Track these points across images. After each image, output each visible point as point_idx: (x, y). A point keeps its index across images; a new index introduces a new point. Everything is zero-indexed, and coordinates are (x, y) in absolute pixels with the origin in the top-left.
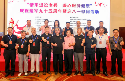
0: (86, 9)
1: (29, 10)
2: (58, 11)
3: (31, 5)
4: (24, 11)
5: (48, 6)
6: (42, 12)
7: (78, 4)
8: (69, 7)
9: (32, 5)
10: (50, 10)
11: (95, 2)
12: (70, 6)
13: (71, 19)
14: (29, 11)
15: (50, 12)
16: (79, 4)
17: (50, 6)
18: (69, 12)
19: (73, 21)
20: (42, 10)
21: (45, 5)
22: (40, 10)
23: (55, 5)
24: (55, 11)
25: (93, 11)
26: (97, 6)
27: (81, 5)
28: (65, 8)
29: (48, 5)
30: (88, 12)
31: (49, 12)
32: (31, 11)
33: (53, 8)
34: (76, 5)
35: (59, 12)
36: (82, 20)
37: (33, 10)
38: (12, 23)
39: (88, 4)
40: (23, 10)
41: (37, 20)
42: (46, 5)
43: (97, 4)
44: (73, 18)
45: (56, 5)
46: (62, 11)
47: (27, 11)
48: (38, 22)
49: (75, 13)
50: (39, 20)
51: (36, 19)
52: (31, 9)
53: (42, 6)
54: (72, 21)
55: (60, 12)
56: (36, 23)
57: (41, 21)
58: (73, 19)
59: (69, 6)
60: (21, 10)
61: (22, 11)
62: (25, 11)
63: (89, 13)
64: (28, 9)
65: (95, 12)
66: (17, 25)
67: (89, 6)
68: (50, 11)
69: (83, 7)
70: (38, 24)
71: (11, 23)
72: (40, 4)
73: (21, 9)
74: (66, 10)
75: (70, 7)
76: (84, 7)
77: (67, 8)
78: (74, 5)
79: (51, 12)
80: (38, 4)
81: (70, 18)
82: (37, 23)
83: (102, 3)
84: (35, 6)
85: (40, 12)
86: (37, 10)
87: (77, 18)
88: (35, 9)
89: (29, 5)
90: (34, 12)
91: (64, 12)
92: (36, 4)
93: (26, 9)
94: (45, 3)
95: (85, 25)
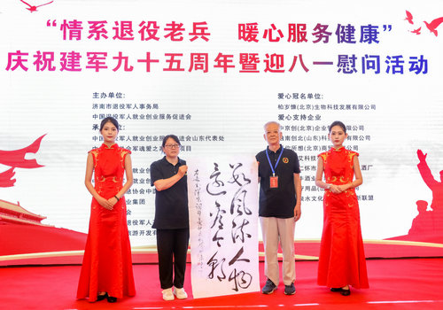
0: (360, 49)
1: (58, 57)
2: (212, 62)
3: (68, 31)
4: (30, 62)
5: (162, 38)
6: (126, 69)
7: (318, 26)
8: (271, 40)
9: (72, 29)
10: (169, 58)
11: (408, 14)
12: (275, 35)
13: (284, 102)
14: (56, 63)
15: (170, 69)
16: (326, 27)
17: (172, 35)
18: (275, 68)
19: (296, 117)
20: (126, 58)
21: (142, 32)
22: (120, 57)
23: (199, 31)
24: (199, 61)
25: (397, 60)
26: (417, 32)
27: (332, 29)
28: (249, 47)
29: (161, 33)
30: (372, 64)
31: (167, 65)
32: (71, 62)
33: (186, 47)
34: (310, 30)
35: (219, 66)
36: (342, 107)
37: (79, 56)
39: (370, 26)
40: (23, 57)
41: (99, 111)
42: (150, 31)
43: (418, 22)
44: (296, 96)
45: (203, 29)
46: (236, 61)
47: (44, 61)
49: (307, 70)
51: (96, 106)
52: (68, 50)
53: (128, 36)
54: (291, 112)
55: (225, 67)
56: (95, 127)
57: (122, 117)
58: (292, 101)
59: (274, 38)
60: (14, 57)
61: (16, 60)
62: (38, 63)
63: (378, 72)
64: (52, 54)
65: (407, 66)
67: (376, 33)
68: (171, 61)
69: (343, 40)
72: (119, 27)
73: (10, 55)
74: (254, 57)
75: (278, 40)
76: (350, 41)
77: (262, 48)
78: (297, 33)
79: (175, 65)
80: (106, 27)
81: (281, 96)
84: (90, 37)
85: (115, 70)
86: (102, 56)
87: (318, 96)
88: (88, 54)
89: (57, 31)
90: (87, 67)
91: (244, 70)
92: (96, 23)
93: (38, 52)
94: (143, 22)
95: (358, 133)
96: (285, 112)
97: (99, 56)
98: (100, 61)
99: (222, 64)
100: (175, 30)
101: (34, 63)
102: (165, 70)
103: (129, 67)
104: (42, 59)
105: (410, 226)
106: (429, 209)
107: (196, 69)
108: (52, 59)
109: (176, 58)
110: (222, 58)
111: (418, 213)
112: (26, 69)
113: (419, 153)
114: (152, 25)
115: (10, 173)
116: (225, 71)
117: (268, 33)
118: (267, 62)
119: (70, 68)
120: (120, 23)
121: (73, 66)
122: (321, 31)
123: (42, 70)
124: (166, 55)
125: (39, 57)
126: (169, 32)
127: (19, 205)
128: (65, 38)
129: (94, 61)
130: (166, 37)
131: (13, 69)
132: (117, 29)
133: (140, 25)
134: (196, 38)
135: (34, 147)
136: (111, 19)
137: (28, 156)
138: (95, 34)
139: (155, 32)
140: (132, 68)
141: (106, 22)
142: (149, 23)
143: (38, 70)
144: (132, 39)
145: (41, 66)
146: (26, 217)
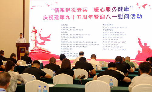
0: (124, 13)
1: (54, 16)
2: (88, 17)
5: (76, 12)
6: (68, 19)
7: (114, 7)
9: (57, 10)
10: (78, 16)
11: (137, 3)
12: (103, 10)
14: (54, 18)
15: (78, 19)
16: (115, 8)
17: (79, 11)
18: (102, 18)
20: (69, 17)
21: (72, 10)
22: (67, 16)
23: (85, 10)
24: (85, 17)
25: (134, 15)
26: (139, 8)
27: (117, 8)
28: (96, 13)
29: (76, 10)
30: (127, 16)
31: (78, 18)
32: (57, 18)
33: (82, 14)
34: (111, 9)
35: (89, 18)
36: (119, 27)
37: (58, 16)
38: (35, 33)
39: (127, 7)
40: (47, 17)
41: (63, 29)
42: (74, 10)
43: (140, 5)
44: (107, 25)
45: (86, 9)
46: (93, 17)
47: (51, 17)
48: (64, 31)
49: (110, 18)
51: (62, 27)
52: (56, 15)
53: (69, 11)
54: (106, 29)
55: (91, 18)
56: (62, 32)
58: (107, 26)
61: (45, 17)
62: (50, 18)
63: (128, 18)
64: (53, 16)
65: (136, 17)
66: (40, 35)
67: (128, 8)
68: (79, 17)
69: (120, 11)
71: (33, 33)
72: (67, 9)
74: (98, 16)
75: (103, 11)
77: (99, 13)
78: (108, 9)
79: (79, 18)
80: (64, 9)
81: (104, 25)
83: (147, 4)
84: (61, 12)
85: (66, 19)
86: (63, 16)
87: (113, 25)
88: (60, 16)
89: (54, 11)
90: (60, 19)
91: (95, 19)
92: (62, 8)
94: (72, 8)
95: (123, 34)
105: (136, 57)
106: (141, 53)
107: (84, 19)
109: (79, 16)
110: (90, 16)
111: (138, 54)
112: (47, 19)
113: (139, 39)
115: (44, 42)
117: (101, 10)
122: (114, 9)
125: (50, 16)
127: (46, 49)
131: (45, 19)
135: (49, 37)
136: (65, 7)
137: (48, 39)
139: (75, 10)
140: (70, 19)
142: (74, 8)
146: (47, 52)
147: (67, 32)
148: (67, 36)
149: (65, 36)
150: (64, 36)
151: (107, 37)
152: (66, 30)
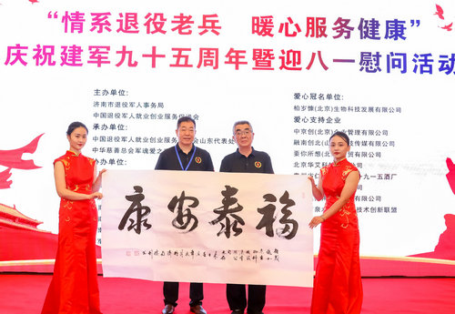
0: (384, 46)
1: (58, 51)
2: (222, 58)
3: (69, 23)
4: (29, 56)
5: (169, 31)
6: (130, 65)
7: (340, 20)
8: (287, 35)
9: (74, 21)
10: (176, 53)
11: (438, 7)
12: (292, 29)
13: (301, 102)
14: (57, 57)
15: (178, 65)
16: (348, 21)
17: (180, 28)
18: (291, 66)
19: (313, 119)
20: (130, 53)
21: (147, 24)
22: (124, 52)
23: (209, 24)
24: (209, 57)
25: (426, 59)
26: (448, 28)
27: (354, 23)
28: (263, 42)
29: (168, 26)
30: (397, 62)
31: (174, 61)
32: (72, 56)
33: (195, 41)
34: (330, 25)
35: (230, 62)
36: (364, 109)
37: (80, 50)
39: (396, 21)
40: (22, 51)
41: (100, 110)
42: (155, 22)
44: (313, 96)
45: (213, 22)
46: (249, 57)
47: (43, 55)
48: (108, 122)
49: (326, 68)
50: (114, 110)
51: (97, 103)
52: (69, 44)
53: (133, 29)
54: (309, 114)
55: (237, 64)
56: (97, 127)
57: (124, 116)
58: (309, 102)
59: (290, 32)
60: (15, 51)
61: (16, 54)
62: (37, 57)
63: (404, 71)
64: (52, 48)
65: (436, 65)
67: (403, 28)
68: (179, 57)
69: (367, 36)
70: (109, 133)
72: (124, 19)
73: (9, 48)
74: (269, 54)
75: (295, 34)
76: (374, 37)
77: (277, 43)
78: (316, 27)
79: (182, 61)
80: (110, 19)
81: (297, 96)
82: (105, 127)
84: (92, 30)
85: (118, 65)
86: (105, 50)
87: (337, 97)
88: (90, 48)
90: (89, 62)
91: (258, 67)
92: (99, 15)
93: (38, 46)
94: (150, 14)
95: (382, 138)
96: (301, 114)
97: (101, 50)
98: (103, 55)
99: (234, 60)
100: (183, 23)
101: (34, 58)
102: (171, 65)
103: (133, 63)
104: (41, 53)
105: (436, 242)
107: (205, 65)
108: (52, 53)
109: (184, 53)
110: (233, 54)
111: (445, 228)
112: (25, 64)
113: (448, 161)
114: (159, 17)
115: (6, 174)
116: (237, 68)
117: (284, 27)
118: (282, 58)
119: (71, 62)
120: (124, 15)
121: (74, 60)
122: (342, 25)
123: (42, 64)
124: (173, 49)
125: (39, 50)
126: (177, 25)
127: (14, 208)
128: (66, 31)
129: (97, 55)
130: (173, 30)
131: (12, 64)
132: (121, 21)
133: (146, 17)
134: (206, 31)
135: (31, 147)
137: (25, 157)
138: (98, 27)
139: (162, 24)
140: (136, 64)
141: (109, 14)
142: (156, 15)
143: (37, 65)
144: (137, 32)
145: (41, 61)
146: (23, 221)
147: (121, 127)
148: (121, 145)
149: (113, 145)
150: (106, 145)
151: (310, 153)
152: (118, 116)
